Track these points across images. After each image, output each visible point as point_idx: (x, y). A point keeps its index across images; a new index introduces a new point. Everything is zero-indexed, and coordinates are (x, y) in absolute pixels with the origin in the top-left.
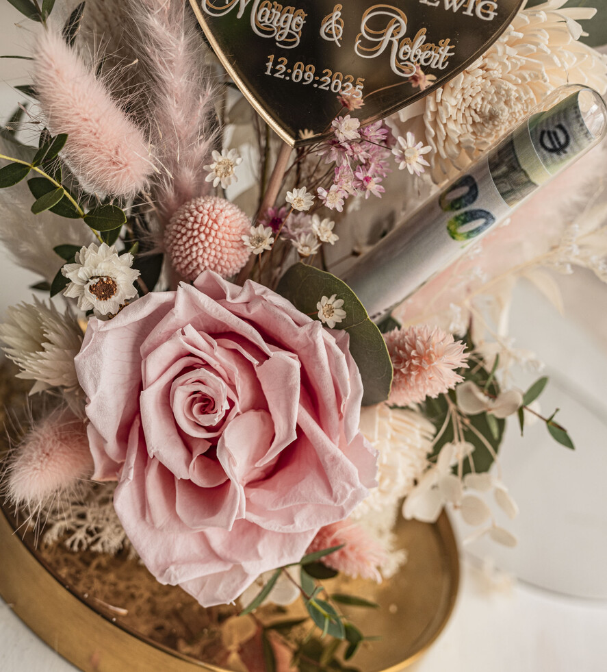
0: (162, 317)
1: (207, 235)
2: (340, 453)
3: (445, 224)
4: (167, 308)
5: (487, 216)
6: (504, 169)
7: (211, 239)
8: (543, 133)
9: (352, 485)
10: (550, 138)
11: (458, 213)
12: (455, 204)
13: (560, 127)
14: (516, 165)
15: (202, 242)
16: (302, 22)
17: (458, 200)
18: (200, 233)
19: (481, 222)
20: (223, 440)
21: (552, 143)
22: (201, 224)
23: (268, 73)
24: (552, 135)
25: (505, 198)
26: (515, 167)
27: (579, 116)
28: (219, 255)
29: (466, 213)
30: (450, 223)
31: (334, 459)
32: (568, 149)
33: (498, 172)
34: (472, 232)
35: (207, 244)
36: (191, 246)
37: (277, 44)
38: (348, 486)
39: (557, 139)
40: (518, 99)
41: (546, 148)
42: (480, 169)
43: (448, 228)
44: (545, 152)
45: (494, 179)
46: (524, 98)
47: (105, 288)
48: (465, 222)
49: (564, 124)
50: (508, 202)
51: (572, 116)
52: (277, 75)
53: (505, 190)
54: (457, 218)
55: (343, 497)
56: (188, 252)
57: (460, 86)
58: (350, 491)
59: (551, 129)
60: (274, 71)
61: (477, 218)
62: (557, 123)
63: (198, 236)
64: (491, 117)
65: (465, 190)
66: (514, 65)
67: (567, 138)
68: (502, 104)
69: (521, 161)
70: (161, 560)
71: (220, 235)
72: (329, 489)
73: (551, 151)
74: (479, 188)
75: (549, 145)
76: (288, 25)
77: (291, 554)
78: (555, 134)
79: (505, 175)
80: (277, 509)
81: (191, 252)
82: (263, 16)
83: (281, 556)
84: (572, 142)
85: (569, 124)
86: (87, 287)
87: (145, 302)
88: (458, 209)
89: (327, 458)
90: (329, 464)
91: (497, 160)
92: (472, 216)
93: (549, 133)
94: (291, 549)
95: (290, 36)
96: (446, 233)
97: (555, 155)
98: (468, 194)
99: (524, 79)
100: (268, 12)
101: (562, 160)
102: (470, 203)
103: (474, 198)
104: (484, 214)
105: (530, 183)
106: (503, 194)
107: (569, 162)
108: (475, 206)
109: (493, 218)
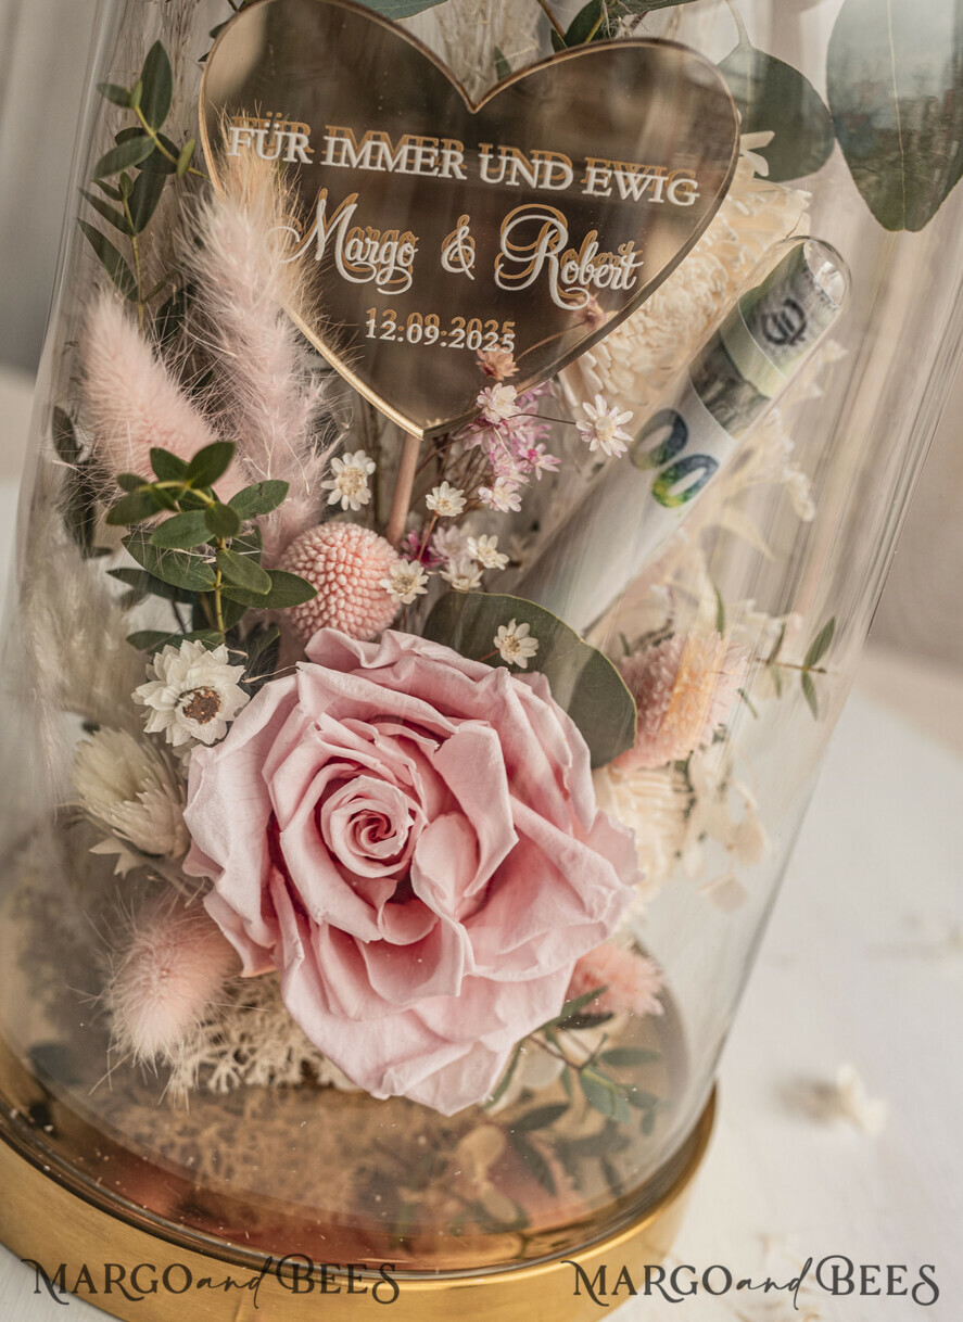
1: (349, 577)
5: (708, 461)
6: (718, 386)
7: (355, 581)
11: (665, 466)
14: (735, 377)
15: (341, 587)
16: (413, 251)
18: (337, 574)
21: (782, 329)
22: (338, 562)
23: (371, 335)
25: (727, 429)
26: (734, 381)
30: (656, 484)
33: (711, 394)
34: (689, 490)
35: (349, 590)
36: (326, 598)
37: (379, 290)
39: (786, 320)
41: (770, 338)
42: (684, 399)
43: (655, 492)
45: (708, 405)
50: (735, 434)
52: (384, 337)
53: (725, 418)
54: (665, 475)
56: (323, 606)
60: (379, 331)
61: (692, 470)
62: (783, 299)
63: (335, 580)
67: (801, 313)
74: (688, 423)
75: (778, 335)
76: (392, 260)
78: (783, 315)
79: (722, 395)
81: (328, 605)
82: (353, 251)
85: (802, 297)
88: (662, 461)
91: (705, 378)
92: (686, 467)
95: (398, 275)
97: (788, 347)
100: (361, 244)
101: (800, 353)
102: (680, 447)
103: (684, 440)
104: (702, 461)
105: (760, 399)
106: (725, 425)
107: (807, 353)
108: (688, 452)
109: (715, 463)
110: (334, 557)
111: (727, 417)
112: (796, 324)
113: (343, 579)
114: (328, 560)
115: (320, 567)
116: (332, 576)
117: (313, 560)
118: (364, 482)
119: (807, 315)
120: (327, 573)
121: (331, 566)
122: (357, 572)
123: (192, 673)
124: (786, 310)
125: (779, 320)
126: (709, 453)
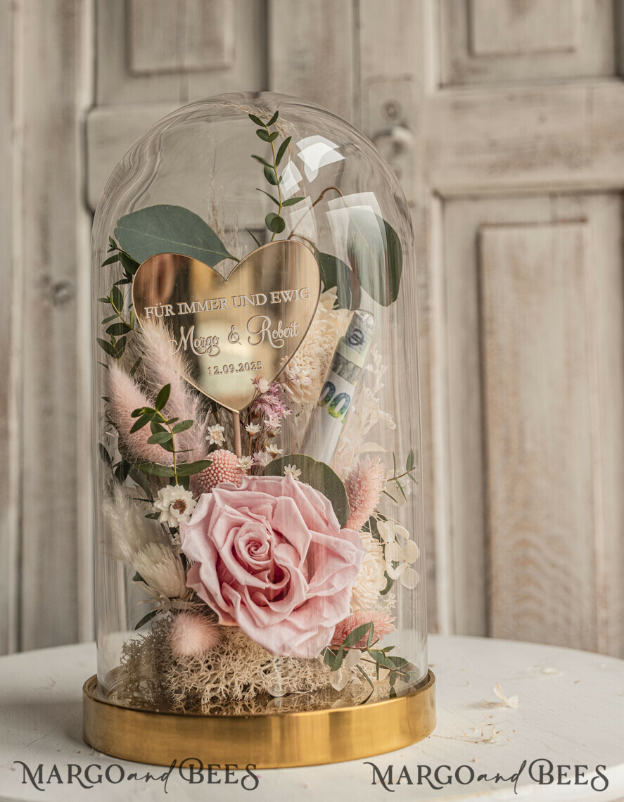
0: (212, 510)
2: (337, 539)
3: (328, 412)
4: (212, 504)
5: (346, 395)
6: (340, 367)
8: (349, 339)
9: (354, 551)
10: (354, 338)
11: (330, 402)
12: (326, 400)
13: (357, 330)
14: (345, 361)
17: (327, 396)
19: (342, 403)
20: (276, 557)
21: (356, 340)
25: (349, 381)
26: (346, 363)
27: (360, 320)
29: (334, 400)
30: (329, 410)
31: (336, 543)
32: (365, 340)
33: (339, 370)
34: (342, 409)
38: (351, 552)
39: (357, 336)
41: (354, 344)
42: (330, 376)
43: (330, 413)
44: (355, 346)
45: (339, 374)
47: (180, 506)
48: (336, 405)
49: (356, 327)
50: (351, 383)
51: (358, 321)
53: (346, 377)
54: (331, 405)
55: (352, 558)
58: (354, 554)
59: (352, 334)
61: (340, 400)
62: (353, 330)
65: (328, 389)
67: (361, 332)
69: (347, 358)
70: (279, 645)
72: (342, 559)
73: (357, 344)
74: (335, 385)
75: (356, 342)
77: (343, 612)
78: (355, 335)
79: (343, 369)
80: (322, 583)
83: (339, 615)
84: (364, 334)
85: (359, 326)
86: (171, 507)
87: (202, 501)
88: (329, 400)
89: (332, 544)
90: (335, 547)
91: (335, 366)
92: (337, 400)
93: (352, 337)
94: (342, 609)
96: (330, 416)
97: (357, 347)
98: (330, 390)
101: (365, 347)
102: (334, 393)
103: (334, 390)
104: (343, 395)
105: (356, 367)
106: (346, 380)
107: (368, 347)
108: (337, 393)
109: (348, 396)
112: (360, 336)
118: (221, 435)
119: (363, 332)
123: (173, 494)
124: (356, 333)
125: (354, 337)
126: (344, 392)
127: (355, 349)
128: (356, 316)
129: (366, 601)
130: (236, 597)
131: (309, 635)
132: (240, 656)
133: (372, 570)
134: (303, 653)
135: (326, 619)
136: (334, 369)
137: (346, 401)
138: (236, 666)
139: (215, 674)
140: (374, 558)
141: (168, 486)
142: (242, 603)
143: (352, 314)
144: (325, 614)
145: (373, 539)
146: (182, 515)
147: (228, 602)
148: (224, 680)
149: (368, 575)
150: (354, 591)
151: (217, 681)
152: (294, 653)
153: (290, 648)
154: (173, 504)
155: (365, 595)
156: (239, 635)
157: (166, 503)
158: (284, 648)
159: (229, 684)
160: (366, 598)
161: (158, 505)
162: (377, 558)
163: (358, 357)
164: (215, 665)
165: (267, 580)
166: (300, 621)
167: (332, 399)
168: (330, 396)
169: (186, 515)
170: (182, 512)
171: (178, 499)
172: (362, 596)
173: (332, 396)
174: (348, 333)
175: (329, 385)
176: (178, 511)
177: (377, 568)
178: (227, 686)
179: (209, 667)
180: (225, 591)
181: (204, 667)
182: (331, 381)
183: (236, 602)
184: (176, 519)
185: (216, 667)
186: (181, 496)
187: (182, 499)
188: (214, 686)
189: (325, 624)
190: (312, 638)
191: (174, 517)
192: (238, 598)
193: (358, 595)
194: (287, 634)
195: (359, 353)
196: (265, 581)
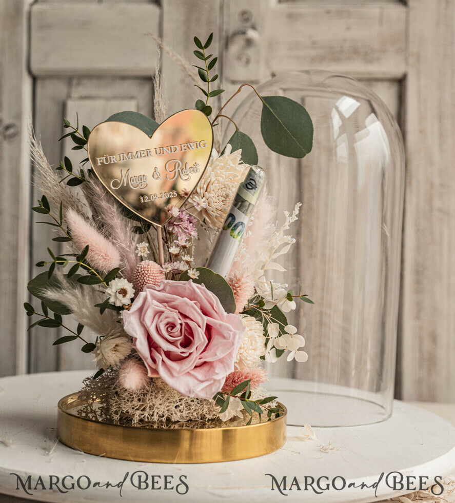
1: (148, 271)
3: (229, 234)
5: (242, 223)
6: (240, 203)
7: (149, 272)
8: (246, 185)
9: (231, 331)
11: (231, 228)
12: (229, 226)
13: (251, 179)
15: (147, 274)
17: (230, 223)
19: (240, 227)
22: (144, 268)
24: (250, 184)
26: (243, 201)
27: (255, 172)
28: (155, 278)
29: (235, 226)
30: (230, 233)
31: (220, 325)
32: (257, 186)
33: (238, 206)
34: (239, 233)
35: (149, 274)
38: (229, 332)
39: (252, 184)
40: (232, 186)
42: (232, 209)
43: (231, 235)
44: (250, 190)
45: (238, 209)
46: (234, 185)
47: (123, 292)
48: (235, 229)
49: (252, 178)
50: (246, 215)
51: (253, 174)
54: (232, 230)
55: (230, 337)
57: (212, 189)
58: (231, 333)
59: (248, 182)
61: (238, 227)
62: (249, 179)
64: (227, 196)
65: (230, 218)
66: (225, 175)
67: (255, 181)
68: (228, 190)
69: (244, 198)
70: (187, 389)
71: (152, 269)
72: (224, 337)
74: (234, 215)
75: (250, 187)
77: (229, 369)
78: (250, 182)
79: (241, 205)
83: (226, 371)
84: (257, 182)
85: (254, 177)
86: (117, 293)
88: (231, 226)
93: (248, 183)
94: (228, 367)
96: (231, 237)
97: (254, 190)
98: (232, 219)
99: (231, 179)
101: (257, 191)
102: (234, 221)
103: (235, 219)
105: (250, 204)
106: (243, 213)
107: (259, 191)
108: (236, 222)
109: (244, 224)
110: (143, 267)
111: (243, 211)
112: (254, 183)
113: (146, 272)
114: (141, 268)
115: (140, 271)
116: (143, 272)
117: (138, 270)
118: (146, 249)
120: (142, 271)
121: (142, 269)
122: (150, 270)
123: (119, 284)
124: (252, 181)
125: (249, 184)
126: (241, 221)
127: (250, 192)
128: (251, 170)
129: (248, 362)
130: (159, 357)
131: (207, 383)
132: (160, 395)
133: (254, 342)
134: (202, 395)
135: (217, 374)
136: (235, 205)
137: (243, 227)
138: (157, 402)
139: (142, 405)
140: (256, 334)
141: (116, 279)
142: (163, 361)
143: (249, 169)
144: (217, 371)
145: (257, 322)
146: (125, 298)
147: (154, 361)
148: (148, 410)
149: (251, 345)
150: (241, 355)
151: (144, 410)
152: (196, 394)
153: (193, 392)
154: (119, 291)
155: (248, 358)
156: (160, 381)
157: (114, 290)
158: (190, 392)
159: (151, 413)
160: (249, 360)
161: (108, 291)
162: (258, 334)
163: (251, 197)
164: (143, 399)
165: (179, 347)
166: (199, 374)
167: (233, 226)
168: (231, 223)
169: (128, 299)
170: (124, 296)
171: (122, 288)
172: (246, 359)
173: (233, 224)
174: (246, 181)
175: (231, 216)
176: (121, 295)
177: (258, 341)
178: (149, 414)
179: (139, 400)
180: (152, 354)
181: (136, 399)
182: (233, 213)
183: (159, 361)
184: (121, 300)
185: (144, 401)
186: (124, 286)
187: (125, 288)
188: (142, 413)
189: (216, 377)
190: (209, 385)
191: (119, 300)
192: (160, 358)
193: (244, 358)
194: (191, 381)
195: (253, 195)
196: (178, 347)
